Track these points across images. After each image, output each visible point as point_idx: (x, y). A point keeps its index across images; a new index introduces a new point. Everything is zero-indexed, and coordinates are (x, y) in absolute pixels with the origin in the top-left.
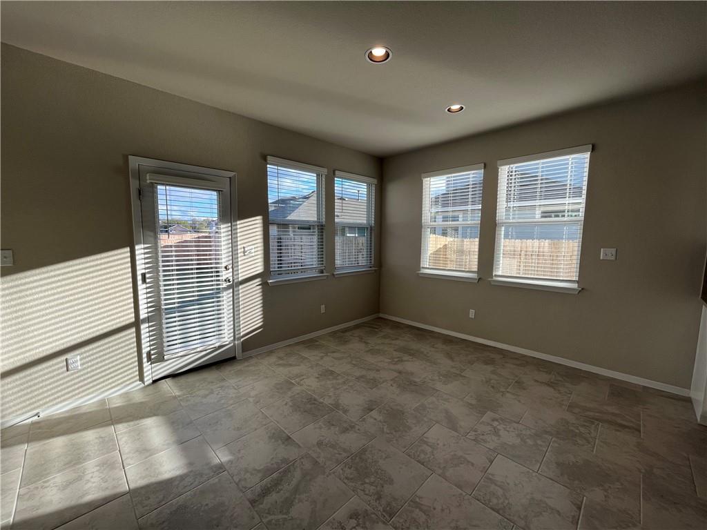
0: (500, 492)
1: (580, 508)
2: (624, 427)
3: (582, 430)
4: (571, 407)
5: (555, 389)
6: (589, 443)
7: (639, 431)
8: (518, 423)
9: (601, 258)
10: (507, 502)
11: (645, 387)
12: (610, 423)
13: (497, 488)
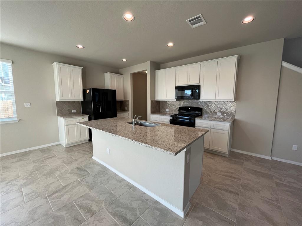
0: (34, 194)
1: (57, 178)
2: (52, 157)
3: (42, 164)
4: (34, 162)
5: (23, 161)
6: (47, 166)
7: (56, 156)
8: (19, 177)
9: (25, 107)
10: (38, 193)
11: (49, 147)
12: (48, 158)
13: (32, 194)
